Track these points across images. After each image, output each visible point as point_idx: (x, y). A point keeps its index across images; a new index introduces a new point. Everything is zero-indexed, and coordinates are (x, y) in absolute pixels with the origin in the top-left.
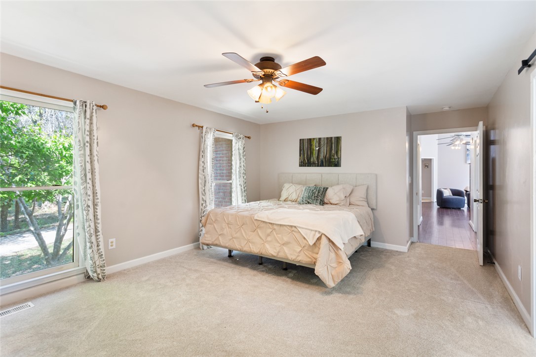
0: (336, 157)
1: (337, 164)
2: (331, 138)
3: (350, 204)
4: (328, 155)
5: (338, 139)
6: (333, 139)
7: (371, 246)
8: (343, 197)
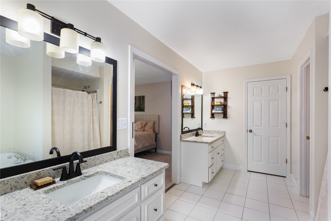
0: (142, 106)
1: (143, 110)
2: (140, 96)
3: (144, 131)
4: (139, 106)
5: (143, 97)
6: (141, 97)
7: (157, 152)
8: (140, 127)
